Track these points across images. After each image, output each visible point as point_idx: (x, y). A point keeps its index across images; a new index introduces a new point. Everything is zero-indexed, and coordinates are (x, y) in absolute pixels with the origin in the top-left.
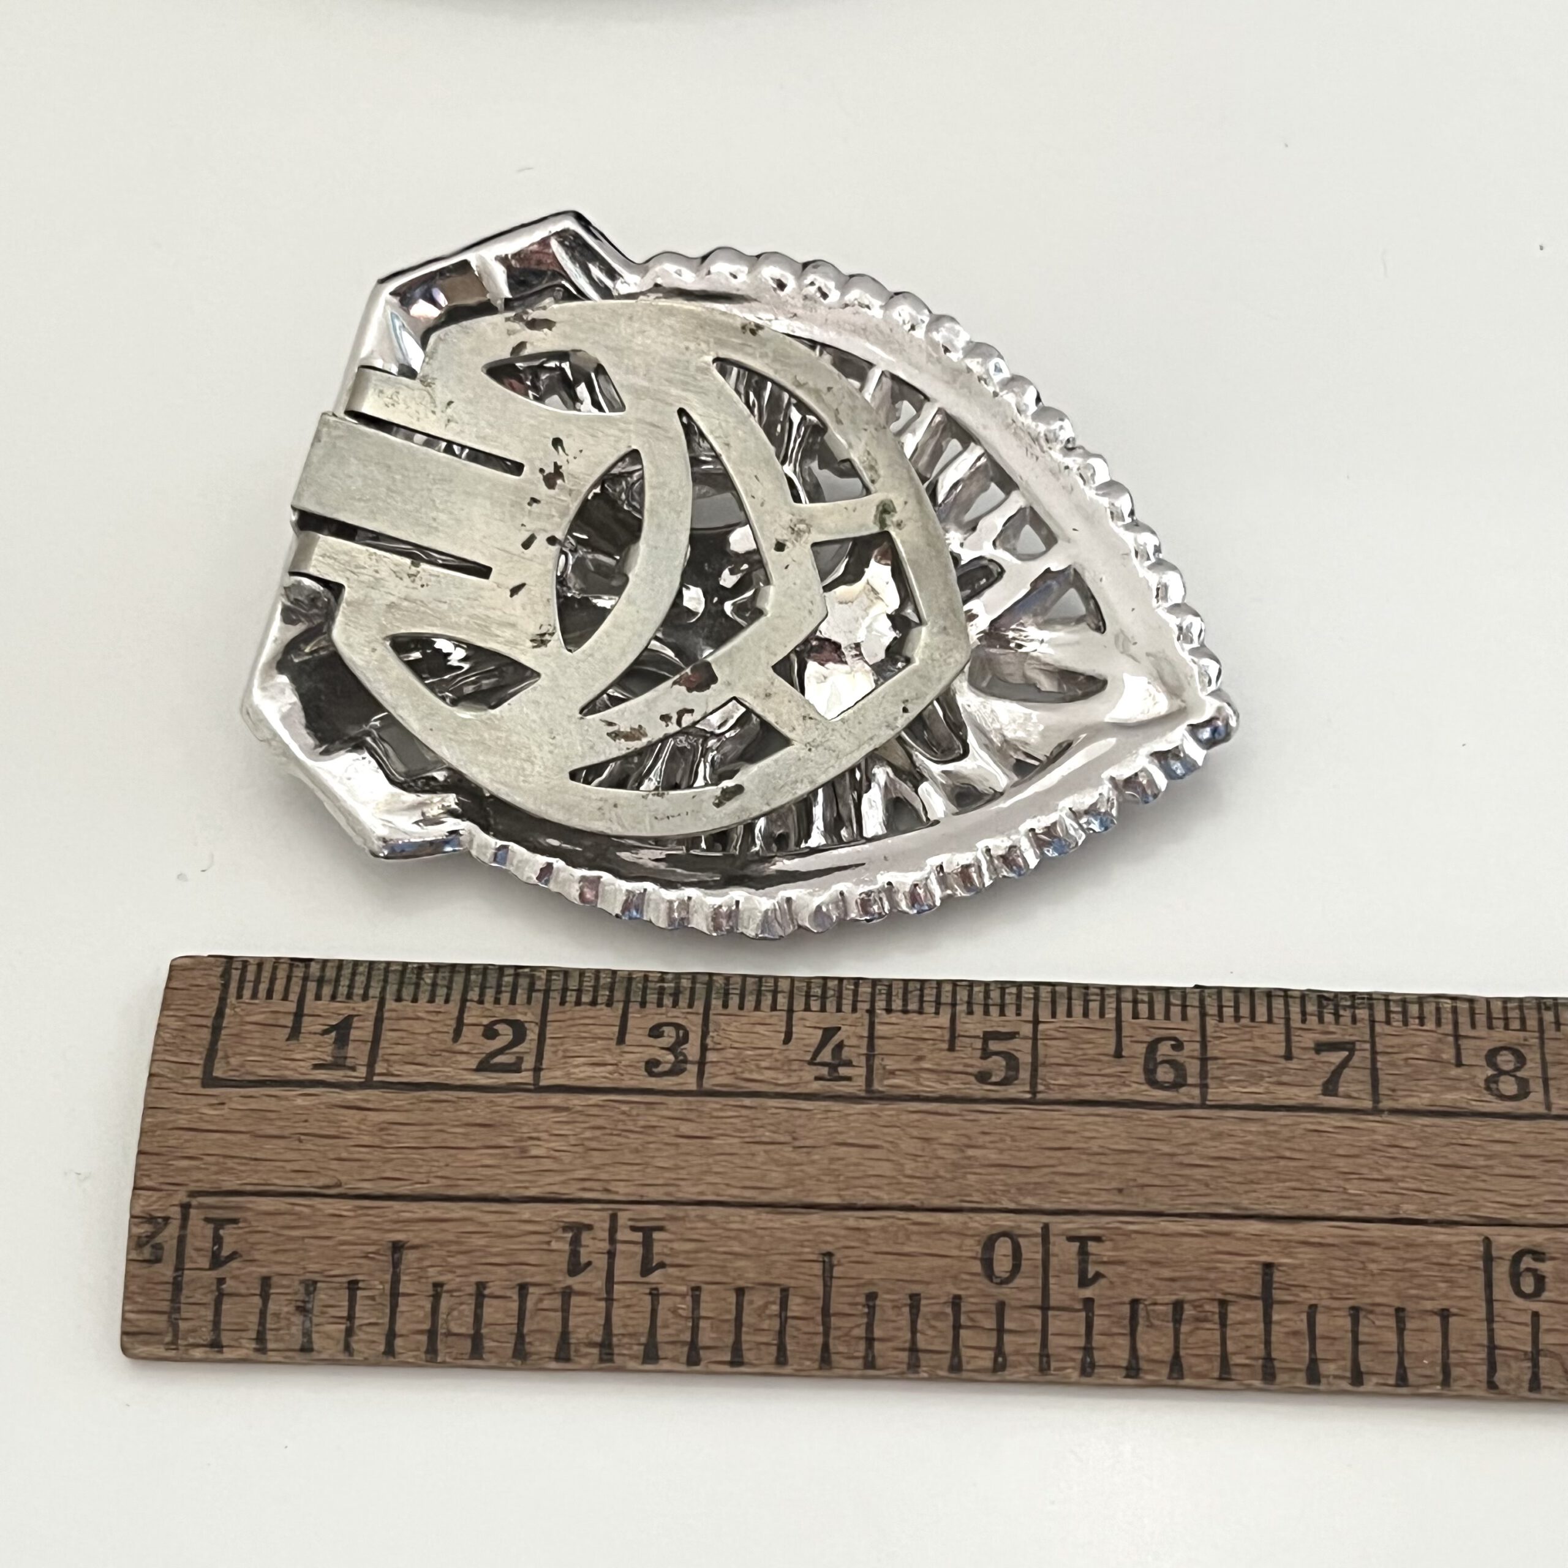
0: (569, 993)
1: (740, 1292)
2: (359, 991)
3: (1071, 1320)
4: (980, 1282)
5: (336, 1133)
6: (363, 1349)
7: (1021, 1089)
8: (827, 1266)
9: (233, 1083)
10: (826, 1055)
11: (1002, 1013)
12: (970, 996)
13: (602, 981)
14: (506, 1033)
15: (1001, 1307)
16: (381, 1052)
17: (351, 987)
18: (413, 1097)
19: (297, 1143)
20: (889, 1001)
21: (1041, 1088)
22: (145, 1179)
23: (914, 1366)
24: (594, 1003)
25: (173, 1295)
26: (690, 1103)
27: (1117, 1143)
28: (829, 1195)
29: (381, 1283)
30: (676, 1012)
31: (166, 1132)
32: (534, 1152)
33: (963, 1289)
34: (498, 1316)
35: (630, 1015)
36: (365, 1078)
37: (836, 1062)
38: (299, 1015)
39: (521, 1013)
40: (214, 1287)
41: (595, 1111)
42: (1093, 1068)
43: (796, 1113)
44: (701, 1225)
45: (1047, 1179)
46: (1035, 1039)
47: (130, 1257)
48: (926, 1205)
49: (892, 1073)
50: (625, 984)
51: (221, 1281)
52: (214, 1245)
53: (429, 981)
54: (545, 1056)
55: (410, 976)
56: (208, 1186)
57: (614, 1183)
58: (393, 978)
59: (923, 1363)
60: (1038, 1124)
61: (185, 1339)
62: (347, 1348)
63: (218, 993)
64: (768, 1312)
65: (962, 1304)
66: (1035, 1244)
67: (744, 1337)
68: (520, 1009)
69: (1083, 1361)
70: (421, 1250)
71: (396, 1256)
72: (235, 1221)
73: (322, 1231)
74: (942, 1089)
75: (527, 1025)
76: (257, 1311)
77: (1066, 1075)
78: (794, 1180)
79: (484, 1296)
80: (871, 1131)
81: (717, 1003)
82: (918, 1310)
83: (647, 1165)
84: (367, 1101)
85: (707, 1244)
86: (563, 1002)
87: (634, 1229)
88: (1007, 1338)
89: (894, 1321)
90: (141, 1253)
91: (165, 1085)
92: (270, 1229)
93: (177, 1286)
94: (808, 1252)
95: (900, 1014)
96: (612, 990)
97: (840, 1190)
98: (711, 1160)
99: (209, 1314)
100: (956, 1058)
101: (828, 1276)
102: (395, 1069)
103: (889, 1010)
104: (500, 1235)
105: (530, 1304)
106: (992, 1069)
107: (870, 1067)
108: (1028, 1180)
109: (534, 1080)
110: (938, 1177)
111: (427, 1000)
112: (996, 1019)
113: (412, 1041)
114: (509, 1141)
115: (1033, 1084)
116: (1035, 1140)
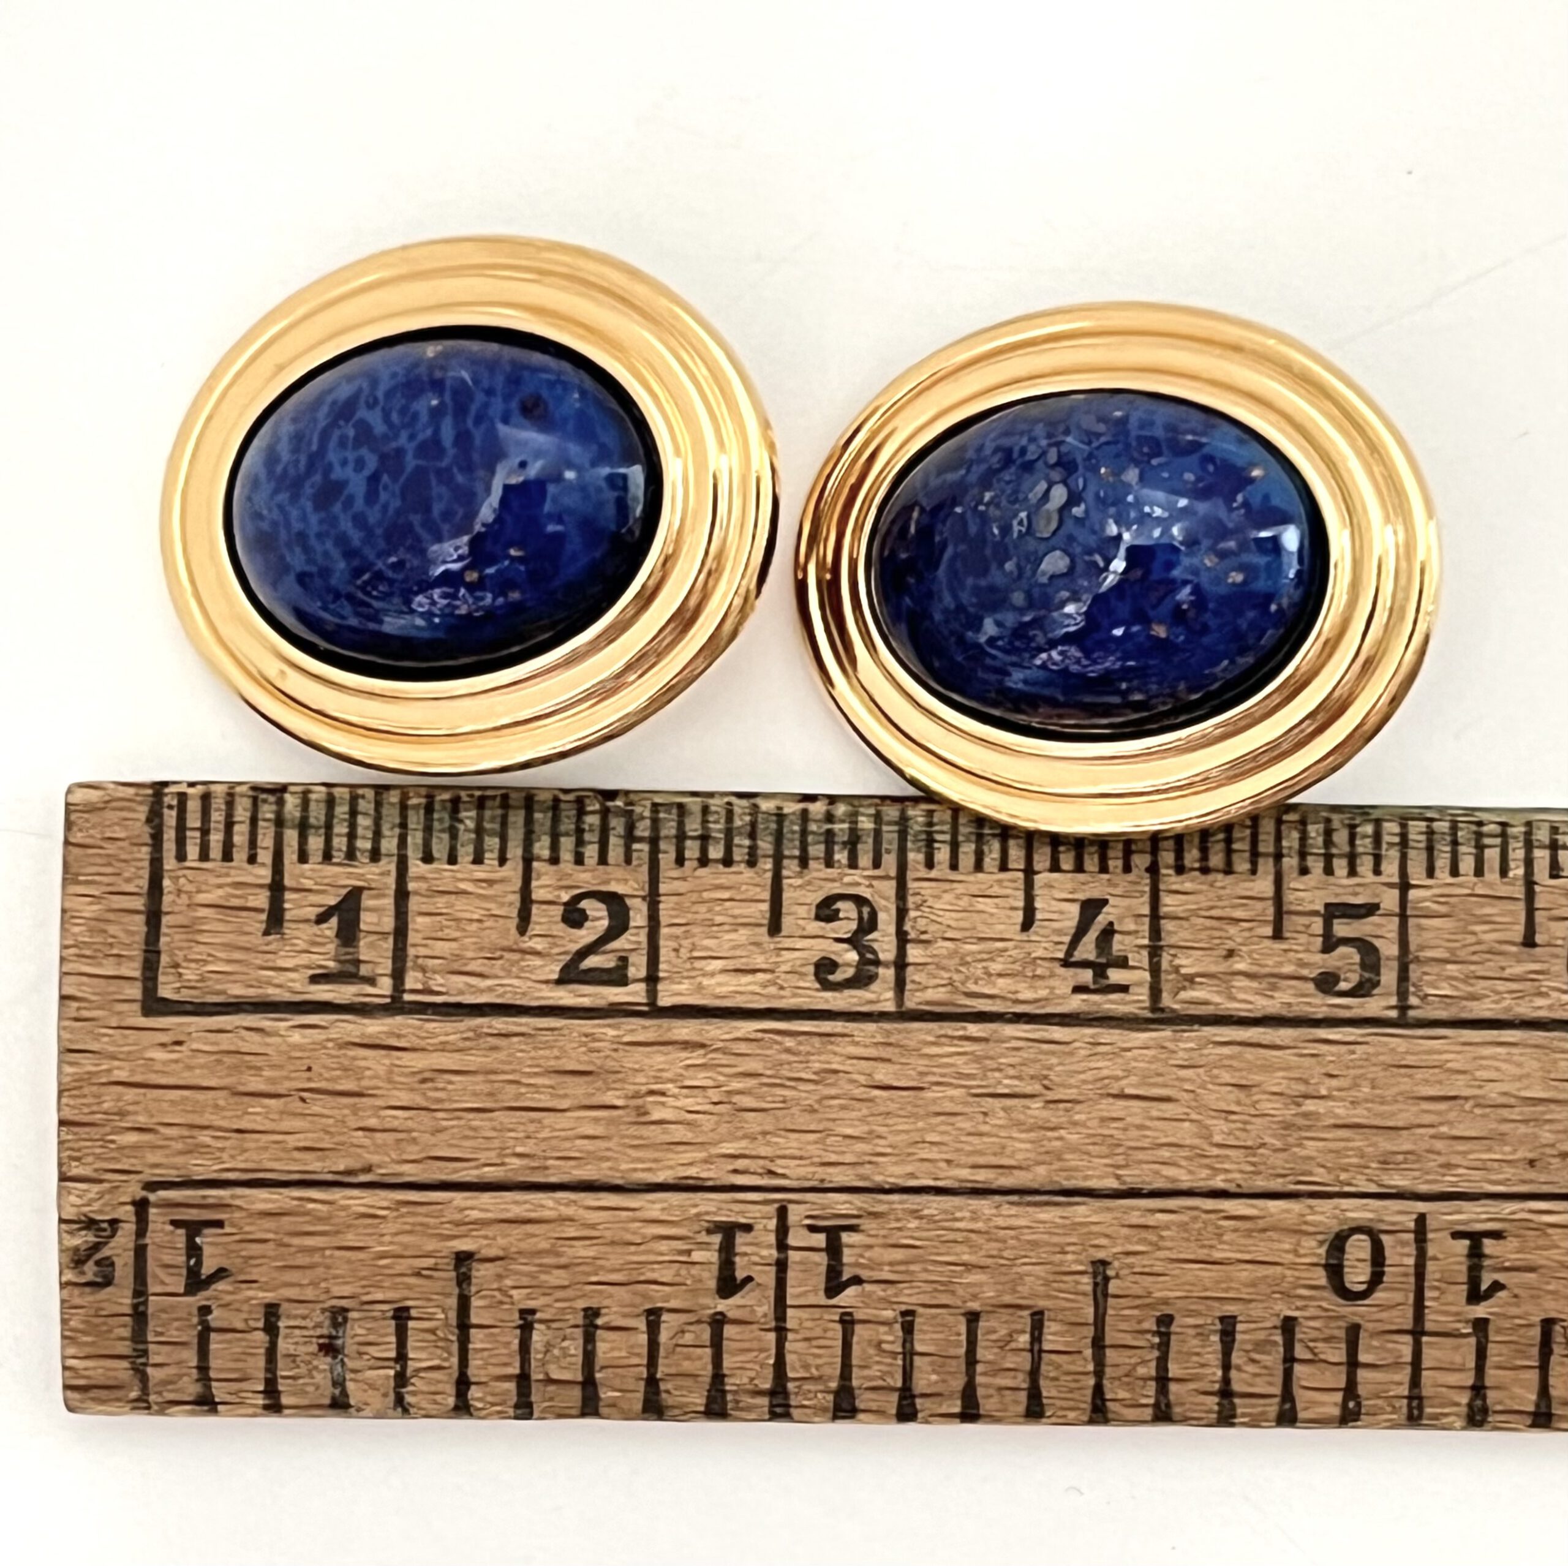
0: (688, 843)
1: (973, 1318)
2: (364, 844)
3: (1456, 1348)
4: (1322, 1299)
5: (356, 1089)
6: (424, 1404)
7: (1384, 1003)
8: (1099, 1279)
9: (189, 1008)
10: (1087, 950)
11: (1354, 870)
12: (1304, 838)
13: (738, 823)
14: (598, 917)
15: (1353, 1333)
16: (411, 952)
17: (352, 836)
18: (469, 1028)
19: (301, 1104)
20: (1179, 852)
21: (1413, 1000)
22: (74, 1164)
23: (1226, 1418)
24: (727, 861)
25: (133, 1330)
26: (888, 1033)
27: (1526, 1088)
28: (1100, 1177)
29: (444, 1311)
30: (854, 876)
31: (95, 1089)
32: (656, 1116)
33: (1297, 1309)
34: (616, 1354)
35: (785, 882)
36: (392, 997)
37: (1103, 960)
38: (277, 888)
39: (618, 880)
40: (195, 1320)
41: (743, 1048)
42: (1491, 967)
43: (1045, 1047)
44: (913, 1224)
45: (1425, 1145)
46: (1403, 917)
47: (64, 1279)
48: (1245, 1191)
49: (1190, 980)
50: (774, 826)
51: (205, 1310)
52: (189, 1257)
53: (471, 824)
54: (662, 959)
55: (443, 815)
56: (174, 1172)
57: (779, 1162)
58: (415, 820)
59: (1239, 1411)
60: (1410, 1060)
61: (160, 1393)
62: (400, 1401)
63: (146, 850)
64: (1013, 1345)
65: (1297, 1329)
66: (1404, 1244)
67: (979, 1379)
68: (619, 873)
69: (1470, 1406)
70: (498, 1263)
71: (463, 1270)
72: (219, 1224)
73: (350, 1239)
74: (1265, 1005)
75: (629, 902)
76: (262, 1351)
77: (1452, 979)
78: (1047, 1153)
79: (597, 1327)
80: (1160, 1074)
81: (915, 857)
82: (1234, 1341)
83: (827, 1132)
84: (399, 1036)
85: (920, 1251)
86: (680, 861)
87: (813, 1229)
88: (1362, 1374)
89: (1198, 1354)
90: (83, 1273)
91: (85, 1014)
92: (270, 1236)
93: (139, 1316)
94: (1072, 1261)
95: (1197, 873)
96: (753, 836)
97: (1115, 1167)
98: (920, 1124)
99: (191, 1357)
100: (1286, 951)
101: (1101, 1293)
102: (437, 982)
103: (1180, 869)
104: (613, 1243)
105: (664, 1337)
106: (1339, 968)
107: (1155, 970)
108: (1395, 1149)
109: (648, 997)
110: (1263, 1145)
111: (471, 858)
112: (1346, 881)
113: (457, 934)
114: (619, 1097)
115: (1402, 994)
116: (1405, 1085)
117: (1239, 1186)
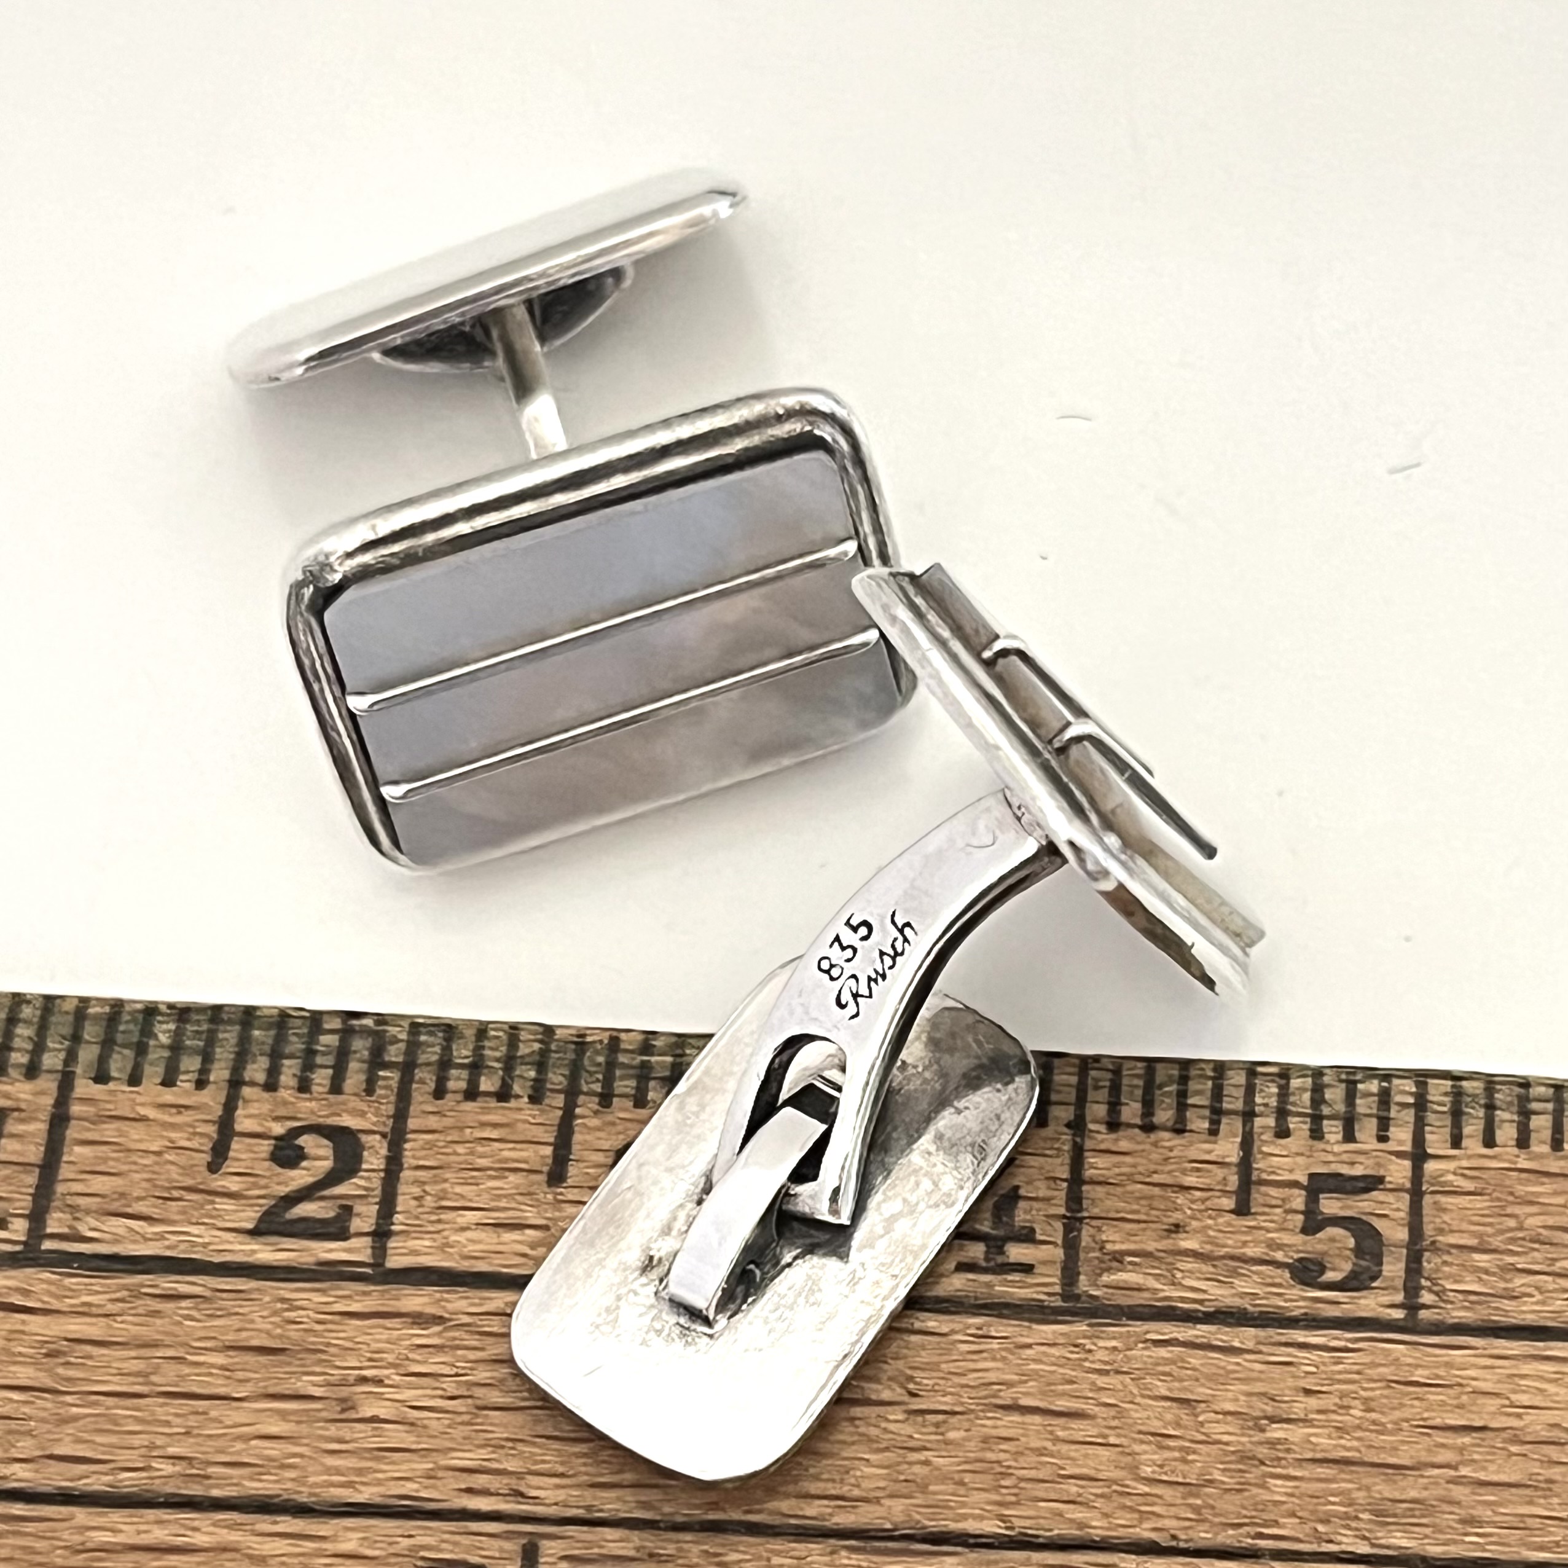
0: (454, 1072)
2: (19, 1058)
7: (1386, 1299)
11: (1349, 1136)
12: (1284, 1094)
13: (523, 1050)
14: (320, 1155)
16: (60, 1188)
18: (125, 1287)
20: (1114, 1106)
21: (1426, 1298)
24: (503, 1095)
28: (981, 1518)
35: (578, 1121)
36: (25, 1243)
37: (1000, 1232)
39: (353, 1113)
42: (1536, 1259)
45: (1439, 1492)
46: (1416, 1193)
48: (1183, 1545)
50: (571, 1056)
53: (164, 1039)
54: (398, 1209)
55: (127, 1028)
57: (531, 1479)
58: (91, 1032)
60: (1419, 1376)
68: (355, 1103)
74: (1219, 1295)
75: (364, 1138)
77: (1478, 1270)
78: (906, 1481)
80: (1071, 1382)
84: (26, 1293)
86: (439, 1093)
95: (1137, 1131)
96: (541, 1066)
97: (1000, 1504)
100: (1250, 1229)
102: (86, 1226)
103: (1114, 1125)
106: (1325, 1253)
107: (1071, 1246)
108: (1397, 1495)
109: (374, 1255)
110: (1211, 1482)
111: (159, 1080)
112: (1337, 1148)
113: (125, 1168)
114: (315, 1385)
115: (1412, 1289)
116: (1414, 1410)
117: (1174, 1537)
